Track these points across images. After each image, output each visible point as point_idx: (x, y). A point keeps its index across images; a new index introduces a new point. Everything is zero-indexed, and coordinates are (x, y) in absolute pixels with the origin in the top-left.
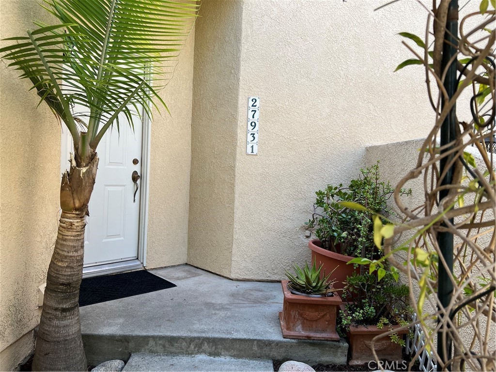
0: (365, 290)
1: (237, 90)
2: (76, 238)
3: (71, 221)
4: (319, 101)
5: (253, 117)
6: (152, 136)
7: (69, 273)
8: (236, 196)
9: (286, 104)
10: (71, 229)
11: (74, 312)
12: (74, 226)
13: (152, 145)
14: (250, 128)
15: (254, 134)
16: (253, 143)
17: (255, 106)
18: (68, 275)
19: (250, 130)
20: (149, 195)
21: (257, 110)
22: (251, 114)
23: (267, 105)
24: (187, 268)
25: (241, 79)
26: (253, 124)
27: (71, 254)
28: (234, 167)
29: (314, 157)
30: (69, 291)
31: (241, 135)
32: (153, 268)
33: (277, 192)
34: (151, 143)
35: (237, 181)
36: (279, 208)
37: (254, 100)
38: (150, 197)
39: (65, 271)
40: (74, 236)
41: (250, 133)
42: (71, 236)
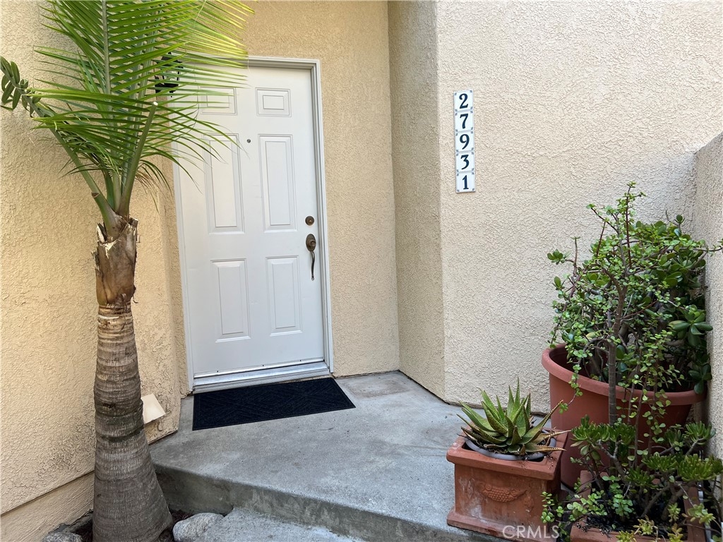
0: (614, 457)
1: (435, 84)
2: (115, 342)
3: (106, 318)
4: (586, 75)
5: (464, 127)
6: (328, 180)
7: (111, 390)
8: (445, 265)
9: (521, 92)
10: (107, 329)
11: (127, 443)
12: (109, 325)
13: (328, 194)
14: (460, 146)
15: (467, 156)
16: (465, 172)
17: (466, 106)
18: (109, 393)
19: (460, 150)
20: (330, 268)
21: (469, 113)
22: (460, 121)
23: (487, 101)
24: (396, 378)
25: (439, 64)
26: (464, 139)
27: (110, 364)
28: (439, 216)
29: (581, 184)
30: (115, 414)
31: (445, 161)
32: (345, 375)
33: (514, 255)
34: (327, 191)
35: (444, 240)
36: (519, 283)
37: (463, 97)
38: (332, 272)
39: (106, 387)
40: (111, 339)
41: (460, 155)
42: (108, 339)
